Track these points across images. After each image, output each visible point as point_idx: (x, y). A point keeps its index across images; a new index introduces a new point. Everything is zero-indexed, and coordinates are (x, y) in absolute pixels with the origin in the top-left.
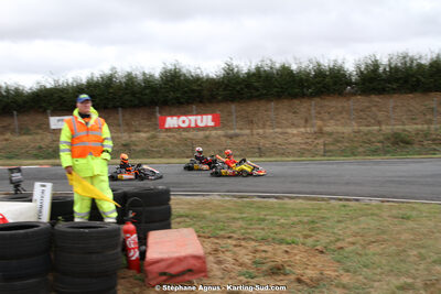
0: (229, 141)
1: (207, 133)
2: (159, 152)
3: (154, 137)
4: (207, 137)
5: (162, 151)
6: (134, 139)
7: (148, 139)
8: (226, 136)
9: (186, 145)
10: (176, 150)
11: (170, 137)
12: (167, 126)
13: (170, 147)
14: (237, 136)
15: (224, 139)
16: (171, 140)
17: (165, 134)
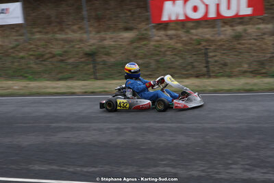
1: (239, 28)
2: (147, 66)
3: (142, 38)
4: (238, 37)
5: (153, 65)
6: (106, 43)
7: (132, 42)
9: (197, 52)
11: (171, 38)
12: (165, 18)
13: (169, 57)
15: (270, 39)
16: (172, 42)
17: (162, 33)
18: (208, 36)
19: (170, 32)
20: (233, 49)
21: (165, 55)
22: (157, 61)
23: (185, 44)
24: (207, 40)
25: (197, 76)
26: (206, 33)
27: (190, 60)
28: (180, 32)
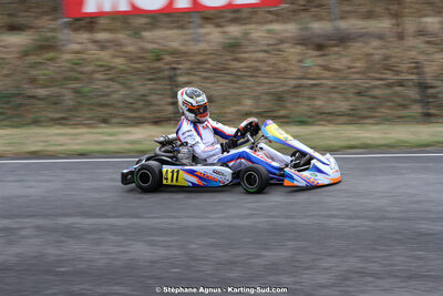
0: (313, 61)
1: (234, 30)
2: (55, 101)
4: (233, 47)
5: (69, 99)
7: (25, 54)
8: (304, 41)
9: (154, 74)
10: (119, 93)
11: (102, 46)
13: (100, 83)
14: (343, 39)
15: (293, 52)
16: (104, 55)
17: (84, 36)
18: (175, 45)
19: (102, 36)
20: (224, 69)
21: (91, 80)
22: (76, 91)
23: (131, 58)
24: (174, 53)
25: (157, 122)
26: (170, 38)
27: (143, 90)
28: (121, 36)
